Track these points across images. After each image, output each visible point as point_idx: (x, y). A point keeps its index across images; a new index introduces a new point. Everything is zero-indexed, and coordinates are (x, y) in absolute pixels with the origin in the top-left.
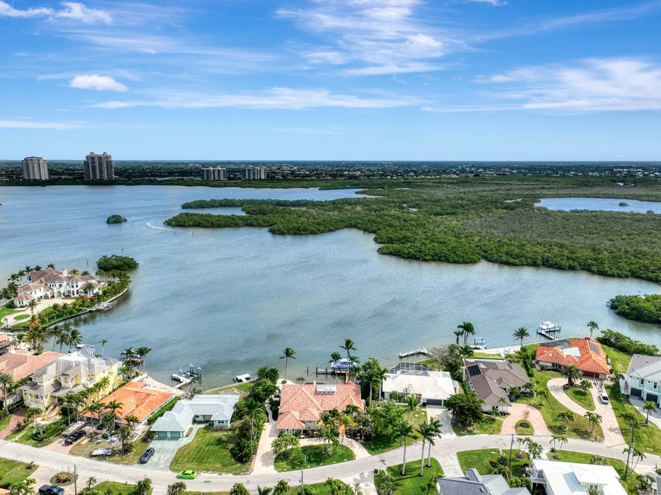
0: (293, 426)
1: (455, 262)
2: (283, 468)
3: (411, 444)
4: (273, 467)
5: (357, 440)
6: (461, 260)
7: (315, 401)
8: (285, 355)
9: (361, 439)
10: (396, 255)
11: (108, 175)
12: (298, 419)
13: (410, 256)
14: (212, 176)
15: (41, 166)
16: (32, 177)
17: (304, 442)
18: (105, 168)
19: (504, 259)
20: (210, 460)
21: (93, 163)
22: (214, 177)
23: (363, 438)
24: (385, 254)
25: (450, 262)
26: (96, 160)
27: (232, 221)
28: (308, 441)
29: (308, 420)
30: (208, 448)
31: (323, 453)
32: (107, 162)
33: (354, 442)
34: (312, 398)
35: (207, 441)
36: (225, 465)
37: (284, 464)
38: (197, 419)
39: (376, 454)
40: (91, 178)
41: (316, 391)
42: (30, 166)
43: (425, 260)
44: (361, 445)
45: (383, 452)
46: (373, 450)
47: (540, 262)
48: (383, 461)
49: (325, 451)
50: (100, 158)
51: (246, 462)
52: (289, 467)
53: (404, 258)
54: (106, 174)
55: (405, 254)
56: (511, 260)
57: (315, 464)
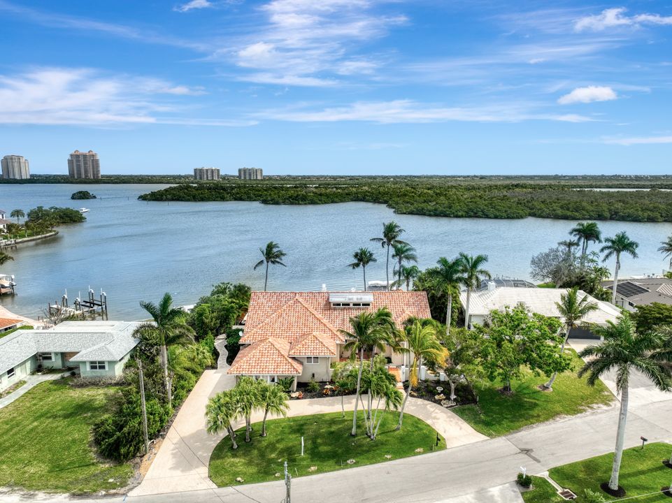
0: (271, 367)
1: (496, 217)
2: (236, 474)
3: (581, 411)
4: (204, 471)
5: (439, 402)
6: (504, 214)
7: (325, 321)
8: (263, 258)
9: (448, 398)
10: (419, 214)
11: (93, 174)
12: (286, 354)
13: (438, 212)
14: (205, 176)
15: (22, 164)
16: (11, 177)
17: (301, 408)
18: (91, 167)
19: (559, 212)
20: (24, 455)
21: (78, 161)
22: (207, 177)
23: (453, 397)
24: (405, 214)
25: (490, 218)
26: (81, 159)
27: (218, 195)
28: (310, 404)
29: (309, 355)
30: (36, 424)
31: (354, 431)
32: (93, 160)
33: (430, 406)
34: (320, 316)
35: (45, 409)
36: (58, 468)
37: (238, 462)
38: (46, 363)
39: (499, 434)
40: (76, 177)
41: (328, 303)
42: (10, 164)
43: (457, 217)
44: (450, 413)
45: (517, 429)
46: (487, 424)
47: (607, 214)
48: (527, 451)
49: (359, 427)
50: (85, 156)
51: (127, 457)
52: (253, 470)
53: (430, 215)
54: (92, 173)
55: (430, 211)
56: (569, 213)
57: (331, 462)
